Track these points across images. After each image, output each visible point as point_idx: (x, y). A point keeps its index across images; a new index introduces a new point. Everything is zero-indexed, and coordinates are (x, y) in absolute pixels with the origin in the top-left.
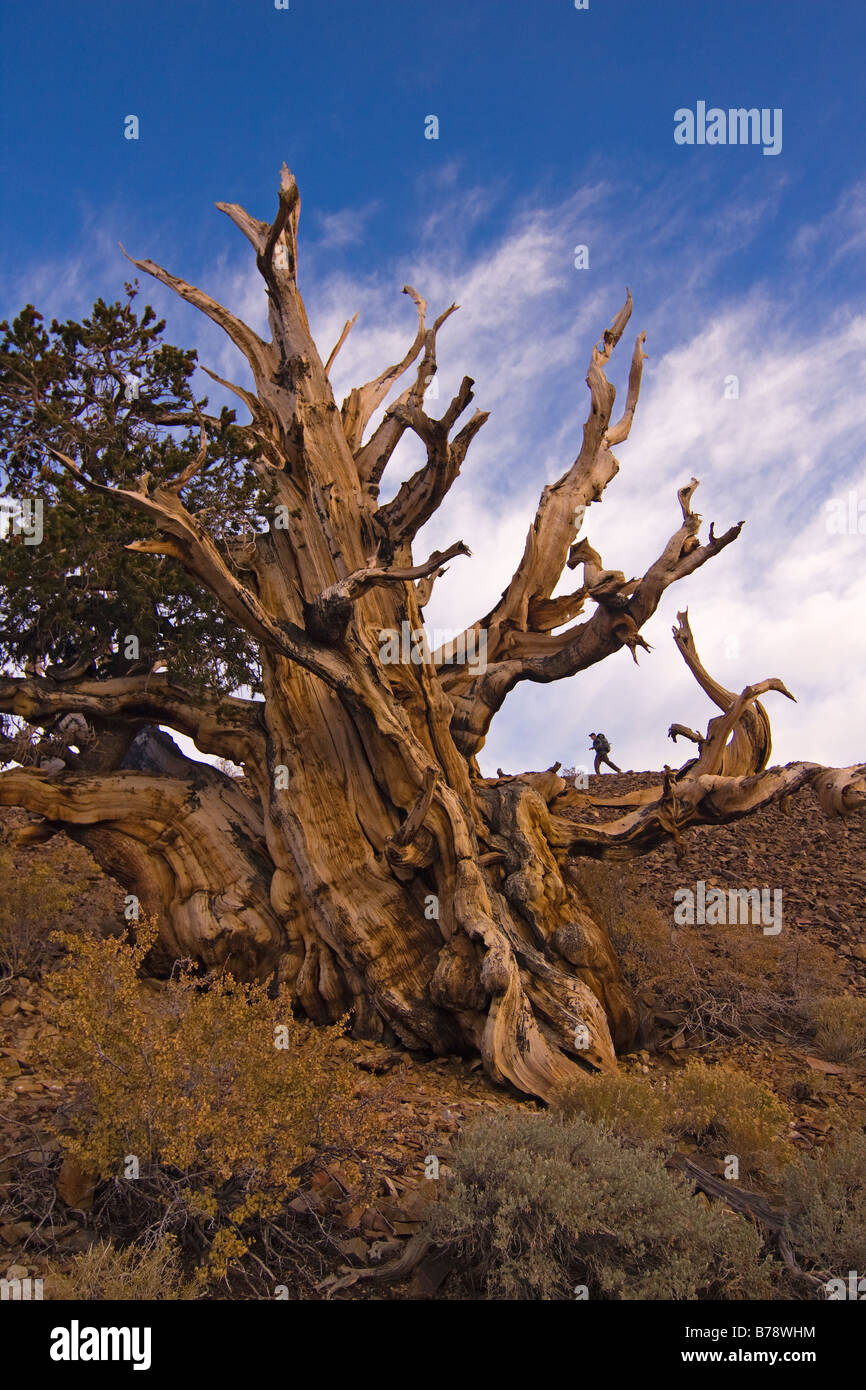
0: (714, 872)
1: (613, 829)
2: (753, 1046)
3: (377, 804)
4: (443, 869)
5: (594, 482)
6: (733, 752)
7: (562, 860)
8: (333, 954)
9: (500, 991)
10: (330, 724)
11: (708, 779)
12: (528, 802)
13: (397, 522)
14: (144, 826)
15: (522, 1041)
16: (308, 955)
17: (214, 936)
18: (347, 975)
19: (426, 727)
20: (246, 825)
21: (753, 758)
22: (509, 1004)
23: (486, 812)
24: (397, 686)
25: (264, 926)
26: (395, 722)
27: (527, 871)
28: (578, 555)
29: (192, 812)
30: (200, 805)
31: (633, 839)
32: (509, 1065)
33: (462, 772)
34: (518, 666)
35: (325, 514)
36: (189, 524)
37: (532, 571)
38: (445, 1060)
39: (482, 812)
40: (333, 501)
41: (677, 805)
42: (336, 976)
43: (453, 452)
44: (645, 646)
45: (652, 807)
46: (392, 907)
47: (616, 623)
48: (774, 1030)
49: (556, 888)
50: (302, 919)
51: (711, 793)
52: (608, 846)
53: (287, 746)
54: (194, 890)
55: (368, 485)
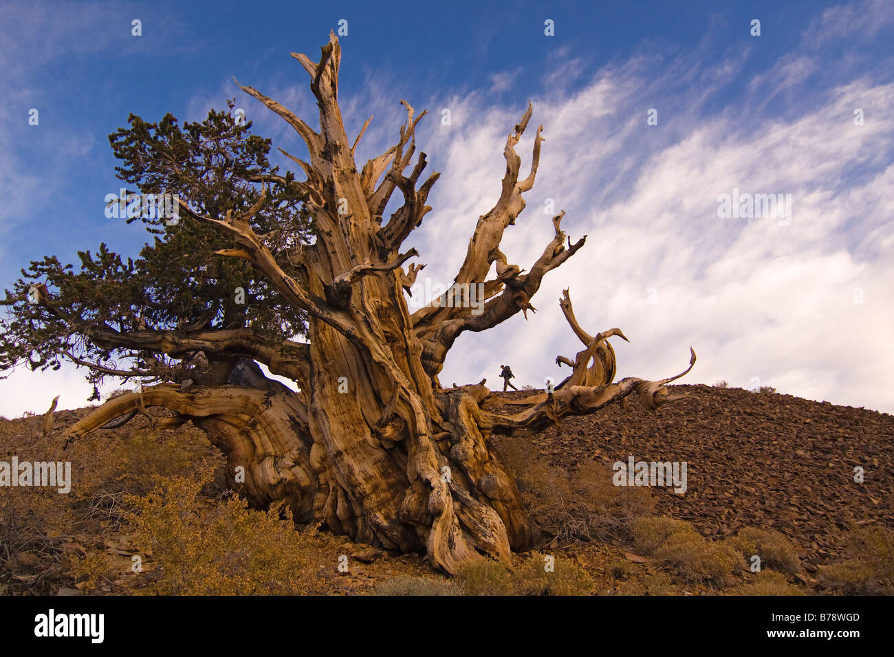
0: (599, 446)
1: (519, 418)
2: (597, 546)
3: (374, 404)
4: (410, 442)
5: (510, 213)
6: (593, 372)
7: (487, 437)
8: (345, 493)
9: (439, 513)
10: (347, 357)
11: (575, 388)
12: (466, 402)
13: (390, 238)
14: (238, 418)
15: (451, 543)
16: (331, 493)
17: (276, 482)
18: (353, 504)
19: (405, 358)
20: (298, 417)
21: (604, 376)
22: (445, 522)
23: (440, 407)
24: (389, 334)
25: (306, 476)
26: (383, 355)
27: (464, 443)
28: (493, 256)
29: (267, 409)
30: (271, 405)
31: (531, 424)
32: (443, 557)
33: (427, 385)
34: (461, 322)
35: (347, 233)
36: (254, 239)
37: (472, 266)
38: (408, 555)
39: (439, 408)
40: (352, 226)
41: (557, 404)
42: (346, 505)
43: (418, 197)
44: (532, 309)
45: (542, 405)
46: (379, 464)
47: (515, 296)
48: (613, 538)
49: (481, 453)
50: (328, 472)
51: (577, 396)
52: (515, 429)
53: (322, 370)
54: (265, 455)
55: (375, 216)
